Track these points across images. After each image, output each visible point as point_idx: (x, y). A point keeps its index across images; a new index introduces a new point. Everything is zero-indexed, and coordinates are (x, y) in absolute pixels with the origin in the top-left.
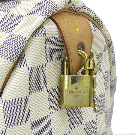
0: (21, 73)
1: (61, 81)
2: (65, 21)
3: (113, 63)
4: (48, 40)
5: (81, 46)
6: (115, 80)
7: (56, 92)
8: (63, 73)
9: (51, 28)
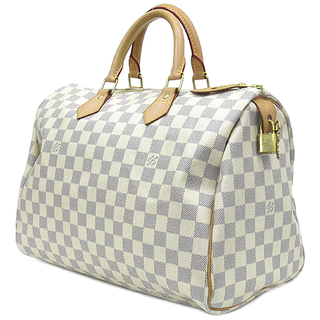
0: (238, 130)
1: (258, 138)
2: (261, 103)
3: (291, 135)
4: (251, 113)
5: (270, 117)
6: (294, 150)
7: (255, 144)
8: (259, 133)
9: (253, 106)
